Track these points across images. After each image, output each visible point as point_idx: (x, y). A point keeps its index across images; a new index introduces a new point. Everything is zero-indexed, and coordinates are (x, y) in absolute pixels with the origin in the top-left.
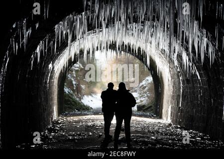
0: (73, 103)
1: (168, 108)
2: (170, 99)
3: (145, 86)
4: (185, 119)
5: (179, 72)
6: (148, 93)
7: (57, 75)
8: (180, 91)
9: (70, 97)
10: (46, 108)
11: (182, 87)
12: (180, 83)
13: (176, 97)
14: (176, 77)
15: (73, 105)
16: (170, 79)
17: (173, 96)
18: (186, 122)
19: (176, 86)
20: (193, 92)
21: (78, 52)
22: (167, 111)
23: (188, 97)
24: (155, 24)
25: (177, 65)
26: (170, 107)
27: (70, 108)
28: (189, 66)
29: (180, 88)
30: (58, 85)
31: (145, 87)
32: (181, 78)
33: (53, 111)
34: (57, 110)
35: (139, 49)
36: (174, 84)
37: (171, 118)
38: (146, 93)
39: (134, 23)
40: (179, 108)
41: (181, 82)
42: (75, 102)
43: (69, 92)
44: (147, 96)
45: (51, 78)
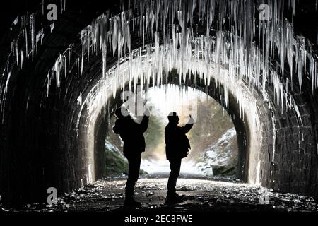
0: (119, 164)
1: (255, 167)
2: (259, 152)
3: (226, 142)
4: (279, 178)
5: (270, 110)
6: (229, 151)
7: (92, 119)
8: (272, 139)
9: (113, 155)
10: (75, 162)
11: (275, 133)
12: (272, 127)
13: (267, 149)
14: (266, 118)
15: (119, 167)
16: (258, 122)
17: (263, 147)
18: (281, 183)
19: (266, 132)
20: (291, 137)
21: (123, 86)
22: (255, 171)
23: (283, 146)
24: (231, 36)
25: (268, 100)
26: (259, 163)
27: (114, 171)
28: (284, 99)
29: (273, 135)
30: (95, 135)
31: (226, 144)
32: (273, 119)
33: (86, 171)
34: (93, 171)
35: (213, 80)
36: (265, 129)
37: (260, 181)
38: (226, 151)
39: (202, 36)
40: (272, 163)
41: (274, 125)
42: (121, 163)
43: (112, 149)
44: (229, 156)
45: (83, 120)
